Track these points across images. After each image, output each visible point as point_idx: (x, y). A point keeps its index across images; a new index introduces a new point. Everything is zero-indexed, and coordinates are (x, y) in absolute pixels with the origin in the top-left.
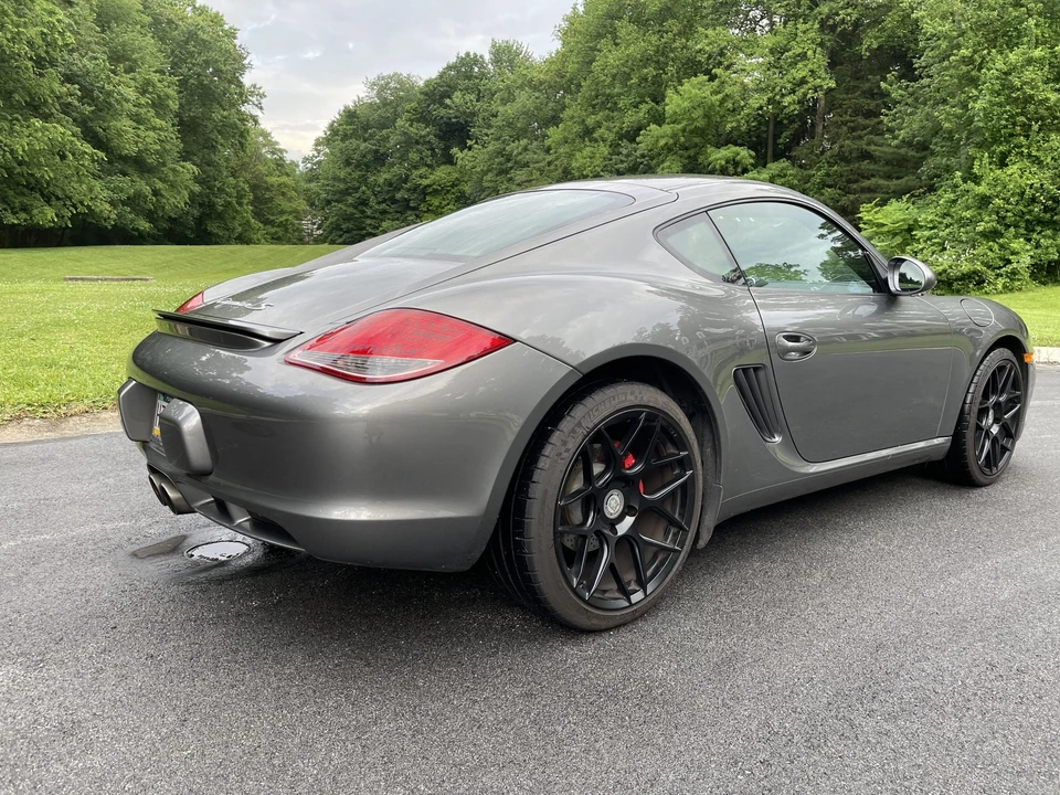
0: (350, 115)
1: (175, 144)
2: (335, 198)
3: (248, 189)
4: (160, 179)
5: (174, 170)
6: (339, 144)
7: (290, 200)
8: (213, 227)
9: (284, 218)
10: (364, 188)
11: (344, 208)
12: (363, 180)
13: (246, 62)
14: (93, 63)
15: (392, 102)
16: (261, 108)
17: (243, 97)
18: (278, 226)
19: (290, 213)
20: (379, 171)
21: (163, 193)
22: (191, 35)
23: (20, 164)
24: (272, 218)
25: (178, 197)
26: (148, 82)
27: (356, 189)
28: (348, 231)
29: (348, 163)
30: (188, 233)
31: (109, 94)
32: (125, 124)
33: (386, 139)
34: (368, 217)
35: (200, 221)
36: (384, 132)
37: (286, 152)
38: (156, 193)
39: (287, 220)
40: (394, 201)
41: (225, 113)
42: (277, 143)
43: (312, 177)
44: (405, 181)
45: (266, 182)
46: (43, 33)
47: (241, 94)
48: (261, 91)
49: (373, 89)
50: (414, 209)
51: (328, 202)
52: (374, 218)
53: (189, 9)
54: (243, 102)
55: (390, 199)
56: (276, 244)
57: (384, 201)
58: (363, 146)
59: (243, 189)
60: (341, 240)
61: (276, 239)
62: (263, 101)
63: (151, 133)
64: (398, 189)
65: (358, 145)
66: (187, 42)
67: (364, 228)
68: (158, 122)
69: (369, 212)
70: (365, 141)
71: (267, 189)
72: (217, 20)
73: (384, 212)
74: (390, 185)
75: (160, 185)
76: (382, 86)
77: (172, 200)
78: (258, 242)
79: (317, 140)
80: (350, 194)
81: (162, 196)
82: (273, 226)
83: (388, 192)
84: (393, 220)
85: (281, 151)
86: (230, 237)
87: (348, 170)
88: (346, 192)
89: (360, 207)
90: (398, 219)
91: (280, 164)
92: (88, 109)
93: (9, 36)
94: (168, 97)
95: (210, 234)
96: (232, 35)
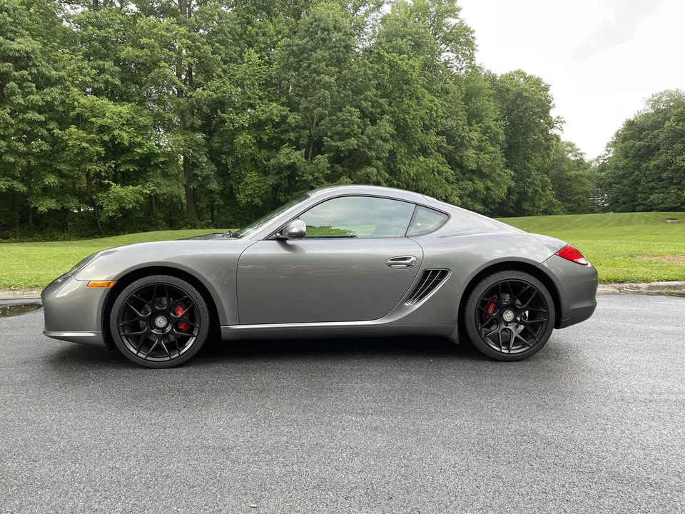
0: (630, 124)
1: (501, 160)
2: (616, 181)
3: (549, 181)
4: (491, 181)
5: (499, 175)
6: (621, 145)
7: (584, 184)
8: (526, 206)
9: (578, 197)
10: (637, 172)
11: (621, 187)
12: (637, 167)
13: (552, 104)
14: (456, 123)
15: (663, 110)
16: (562, 130)
17: (551, 124)
18: (574, 202)
19: (582, 194)
20: (650, 160)
21: (492, 188)
22: (519, 95)
23: (413, 180)
24: (569, 197)
25: (501, 190)
26: (488, 127)
27: (631, 174)
28: (624, 203)
29: (626, 157)
30: (510, 210)
31: (463, 138)
32: (471, 152)
33: (656, 137)
34: (639, 192)
35: (518, 203)
36: (656, 132)
37: (585, 154)
38: (488, 189)
39: (579, 198)
40: (661, 180)
41: (536, 137)
42: (579, 149)
43: (603, 168)
44: (670, 165)
45: (567, 175)
46: (426, 113)
47: (549, 124)
48: (563, 120)
49: (648, 104)
50: (677, 184)
51: (611, 184)
52: (645, 193)
53: (522, 79)
54: (551, 128)
55: (658, 178)
56: (571, 214)
57: (653, 180)
58: (638, 144)
59: (547, 181)
60: (619, 209)
61: (571, 211)
62: (563, 126)
63: (487, 156)
64: (665, 170)
65: (634, 144)
66: (516, 100)
67: (636, 200)
68: (492, 149)
69: (640, 189)
70: (641, 139)
71: (568, 179)
72: (538, 82)
73: (653, 188)
74: (659, 168)
75: (490, 184)
76: (655, 102)
77: (497, 192)
78: (558, 213)
79: (608, 143)
80: (626, 178)
81: (492, 190)
82: (569, 203)
83: (655, 174)
84: (659, 193)
85: (581, 154)
86: (538, 211)
87: (626, 161)
88: (624, 176)
89: (633, 186)
90: (663, 192)
91: (580, 163)
92: (451, 148)
93: (411, 117)
94: (498, 133)
95: (524, 210)
96: (546, 89)
